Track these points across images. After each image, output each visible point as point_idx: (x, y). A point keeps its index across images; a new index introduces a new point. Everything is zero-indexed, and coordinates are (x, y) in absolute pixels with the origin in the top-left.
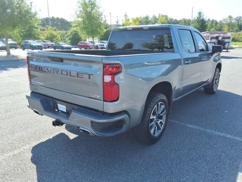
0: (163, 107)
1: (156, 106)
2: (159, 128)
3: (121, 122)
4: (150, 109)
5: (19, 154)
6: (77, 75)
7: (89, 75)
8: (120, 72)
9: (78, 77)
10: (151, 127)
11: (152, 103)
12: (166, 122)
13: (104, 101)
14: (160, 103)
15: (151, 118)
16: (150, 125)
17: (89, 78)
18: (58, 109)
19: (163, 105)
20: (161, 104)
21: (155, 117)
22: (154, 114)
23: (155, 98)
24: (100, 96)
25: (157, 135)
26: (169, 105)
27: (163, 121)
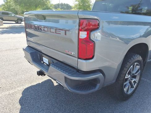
0: (138, 67)
1: (132, 66)
2: (132, 87)
3: (96, 81)
4: (126, 69)
5: (13, 94)
6: (56, 31)
7: (66, 31)
8: (97, 28)
9: (56, 33)
10: (125, 85)
11: (128, 63)
12: (139, 82)
13: (79, 58)
14: (136, 63)
15: (126, 77)
16: (125, 84)
17: (66, 34)
18: (43, 61)
19: (138, 65)
20: (137, 65)
21: (129, 76)
22: (129, 73)
23: (132, 58)
24: (75, 53)
25: (129, 92)
26: (144, 65)
27: (137, 80)
